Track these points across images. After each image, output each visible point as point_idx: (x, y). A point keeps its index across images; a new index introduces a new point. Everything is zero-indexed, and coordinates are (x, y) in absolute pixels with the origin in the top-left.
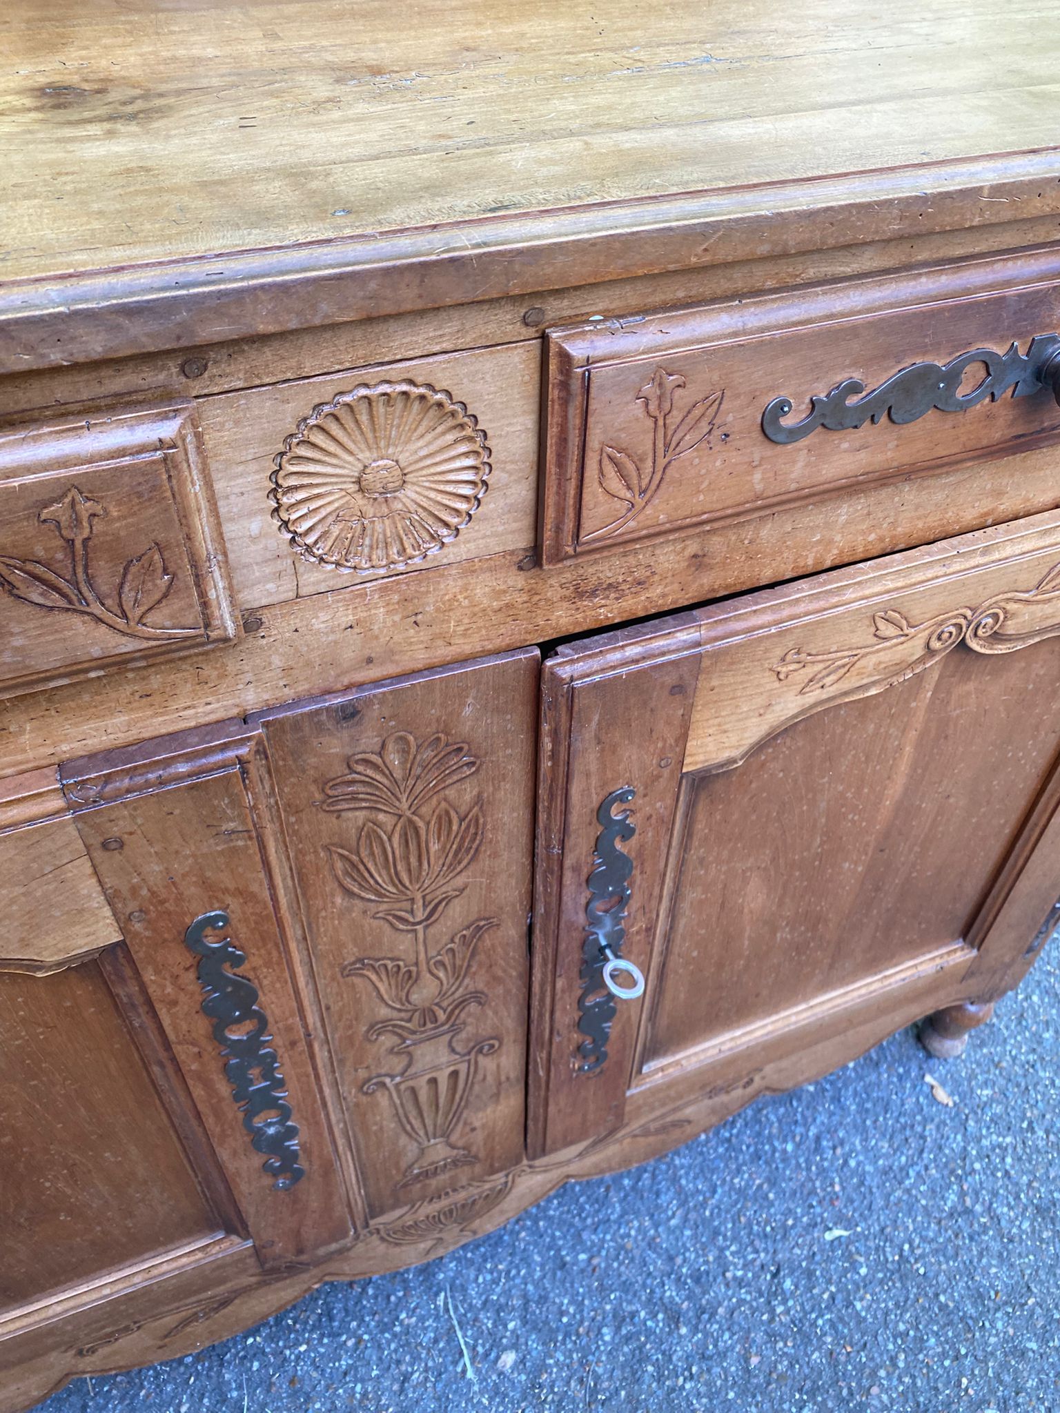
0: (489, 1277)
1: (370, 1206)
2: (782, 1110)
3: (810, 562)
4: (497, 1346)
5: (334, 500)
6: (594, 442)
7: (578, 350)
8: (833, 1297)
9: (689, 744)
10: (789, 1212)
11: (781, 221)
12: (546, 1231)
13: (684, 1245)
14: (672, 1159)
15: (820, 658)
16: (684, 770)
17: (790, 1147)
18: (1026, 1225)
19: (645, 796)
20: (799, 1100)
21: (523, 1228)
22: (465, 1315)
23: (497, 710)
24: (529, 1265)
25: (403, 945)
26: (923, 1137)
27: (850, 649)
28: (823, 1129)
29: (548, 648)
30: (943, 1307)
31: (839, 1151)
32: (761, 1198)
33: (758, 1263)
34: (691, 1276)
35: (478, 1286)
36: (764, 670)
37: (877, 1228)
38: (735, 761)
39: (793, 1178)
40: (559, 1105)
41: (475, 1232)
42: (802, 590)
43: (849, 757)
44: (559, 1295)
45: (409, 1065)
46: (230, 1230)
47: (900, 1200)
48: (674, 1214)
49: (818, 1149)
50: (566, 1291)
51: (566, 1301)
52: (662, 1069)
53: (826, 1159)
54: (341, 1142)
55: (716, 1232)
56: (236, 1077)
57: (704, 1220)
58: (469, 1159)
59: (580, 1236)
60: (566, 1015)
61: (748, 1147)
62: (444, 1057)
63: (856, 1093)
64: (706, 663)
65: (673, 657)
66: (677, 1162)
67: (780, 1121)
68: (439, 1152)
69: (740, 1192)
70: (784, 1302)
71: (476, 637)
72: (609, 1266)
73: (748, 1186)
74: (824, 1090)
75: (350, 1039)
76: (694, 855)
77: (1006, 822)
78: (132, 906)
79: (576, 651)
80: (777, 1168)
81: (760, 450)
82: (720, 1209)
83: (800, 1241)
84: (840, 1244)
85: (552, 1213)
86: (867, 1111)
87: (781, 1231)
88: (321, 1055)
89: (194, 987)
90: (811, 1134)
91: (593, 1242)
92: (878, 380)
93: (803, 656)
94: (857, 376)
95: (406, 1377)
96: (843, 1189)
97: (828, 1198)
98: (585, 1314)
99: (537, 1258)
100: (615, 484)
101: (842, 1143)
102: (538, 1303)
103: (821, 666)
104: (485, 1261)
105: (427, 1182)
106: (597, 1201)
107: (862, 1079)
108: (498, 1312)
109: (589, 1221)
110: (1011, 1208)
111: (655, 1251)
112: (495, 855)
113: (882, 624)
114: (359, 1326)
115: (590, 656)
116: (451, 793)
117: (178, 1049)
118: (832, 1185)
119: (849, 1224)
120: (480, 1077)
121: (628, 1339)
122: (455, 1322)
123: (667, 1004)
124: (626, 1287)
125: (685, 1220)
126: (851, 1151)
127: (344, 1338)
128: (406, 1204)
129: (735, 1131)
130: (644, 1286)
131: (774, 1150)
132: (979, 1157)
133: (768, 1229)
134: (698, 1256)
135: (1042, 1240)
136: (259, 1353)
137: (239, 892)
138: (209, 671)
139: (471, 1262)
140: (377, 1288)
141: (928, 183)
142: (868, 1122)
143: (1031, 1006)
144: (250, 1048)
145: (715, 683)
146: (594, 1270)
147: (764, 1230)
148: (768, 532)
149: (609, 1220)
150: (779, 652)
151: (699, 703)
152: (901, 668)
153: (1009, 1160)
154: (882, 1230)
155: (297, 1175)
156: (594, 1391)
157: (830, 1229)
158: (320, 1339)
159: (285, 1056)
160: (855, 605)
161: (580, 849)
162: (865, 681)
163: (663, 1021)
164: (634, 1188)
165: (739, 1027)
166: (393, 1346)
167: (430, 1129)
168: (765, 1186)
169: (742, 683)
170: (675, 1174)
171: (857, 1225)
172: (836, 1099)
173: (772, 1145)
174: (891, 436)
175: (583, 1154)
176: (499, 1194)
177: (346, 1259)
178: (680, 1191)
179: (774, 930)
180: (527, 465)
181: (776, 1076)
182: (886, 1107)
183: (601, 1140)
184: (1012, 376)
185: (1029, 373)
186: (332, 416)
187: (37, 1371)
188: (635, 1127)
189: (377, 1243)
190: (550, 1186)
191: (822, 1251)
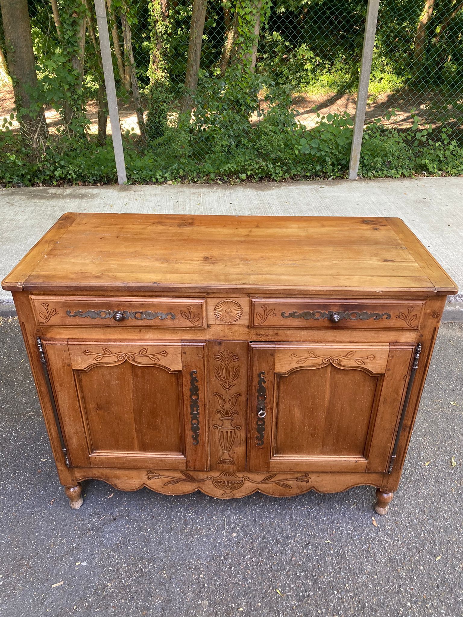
0: (237, 517)
1: (211, 465)
3: (298, 339)
4: (233, 531)
5: (222, 312)
6: (255, 312)
7: (253, 300)
8: (321, 554)
9: (275, 366)
10: (318, 533)
11: (279, 290)
13: (287, 529)
15: (299, 357)
16: (275, 372)
17: (325, 519)
18: (383, 560)
19: (267, 375)
22: (228, 523)
23: (242, 350)
24: (247, 519)
25: (224, 392)
26: (364, 531)
27: (305, 357)
28: (337, 518)
29: (251, 342)
30: (349, 568)
31: (338, 525)
32: (312, 527)
33: (304, 540)
34: (286, 536)
35: (234, 518)
36: (288, 356)
37: (340, 545)
38: (285, 374)
39: (322, 526)
40: (253, 454)
41: (234, 495)
42: (296, 344)
43: (314, 384)
44: (252, 527)
45: (223, 425)
46: (183, 454)
47: (350, 541)
48: (288, 522)
49: (333, 522)
50: (254, 527)
51: (253, 529)
52: (279, 457)
53: (334, 525)
54: (207, 438)
55: (297, 530)
56: (192, 407)
58: (232, 462)
60: (254, 426)
61: (314, 515)
62: (230, 427)
63: (350, 514)
64: (276, 351)
65: (271, 349)
68: (226, 456)
69: (307, 524)
70: (307, 550)
71: (240, 337)
72: (266, 526)
73: (310, 523)
75: (213, 411)
76: (281, 395)
77: (364, 419)
78: (184, 365)
79: (255, 343)
80: (319, 522)
81: (282, 319)
82: (300, 525)
83: (318, 540)
84: (328, 544)
86: (351, 519)
87: (314, 536)
88: (207, 412)
89: (189, 384)
90: (332, 518)
91: (264, 520)
92: (300, 312)
93: (295, 355)
94: (296, 311)
95: (210, 529)
96: (335, 533)
97: (330, 534)
98: (256, 533)
99: (250, 518)
100: (259, 318)
101: (340, 523)
102: (246, 527)
103: (300, 359)
104: (237, 514)
105: (224, 465)
106: (269, 512)
108: (236, 525)
109: (266, 515)
110: (381, 555)
111: (279, 527)
112: (241, 379)
113: (311, 354)
114: (204, 515)
115: (257, 345)
116: (234, 363)
117: (184, 396)
118: (333, 531)
119: (333, 541)
120: (237, 436)
121: (265, 542)
122: (225, 523)
123: (279, 437)
124: (269, 532)
125: (290, 524)
126: (342, 526)
127: (199, 516)
128: (219, 470)
130: (273, 533)
131: (321, 518)
132: (378, 541)
133: (311, 534)
134: (289, 532)
135: (386, 566)
137: (199, 368)
138: (203, 332)
139: (234, 513)
141: (302, 288)
142: (350, 522)
144: (195, 402)
145: (279, 356)
146: (262, 526)
147: (309, 534)
148: (289, 332)
149: (270, 517)
150: (290, 354)
151: (276, 359)
152: (317, 365)
153: (387, 545)
154: (342, 546)
155: (198, 442)
156: (251, 549)
157: (327, 540)
158: (194, 515)
159: (200, 408)
161: (255, 382)
162: (311, 365)
163: (279, 442)
164: (280, 513)
165: (299, 454)
166: (210, 522)
167: (225, 447)
168: (314, 525)
169: (284, 357)
170: (292, 514)
171: (335, 542)
174: (305, 321)
175: (262, 482)
176: (240, 484)
177: (204, 484)
178: (292, 517)
179: (304, 426)
180: (248, 313)
181: (315, 483)
182: (357, 520)
183: (267, 479)
184: (326, 316)
185: (329, 316)
186: (223, 302)
187: (140, 478)
188: (276, 480)
189: (211, 483)
190: (253, 489)
191: (323, 544)
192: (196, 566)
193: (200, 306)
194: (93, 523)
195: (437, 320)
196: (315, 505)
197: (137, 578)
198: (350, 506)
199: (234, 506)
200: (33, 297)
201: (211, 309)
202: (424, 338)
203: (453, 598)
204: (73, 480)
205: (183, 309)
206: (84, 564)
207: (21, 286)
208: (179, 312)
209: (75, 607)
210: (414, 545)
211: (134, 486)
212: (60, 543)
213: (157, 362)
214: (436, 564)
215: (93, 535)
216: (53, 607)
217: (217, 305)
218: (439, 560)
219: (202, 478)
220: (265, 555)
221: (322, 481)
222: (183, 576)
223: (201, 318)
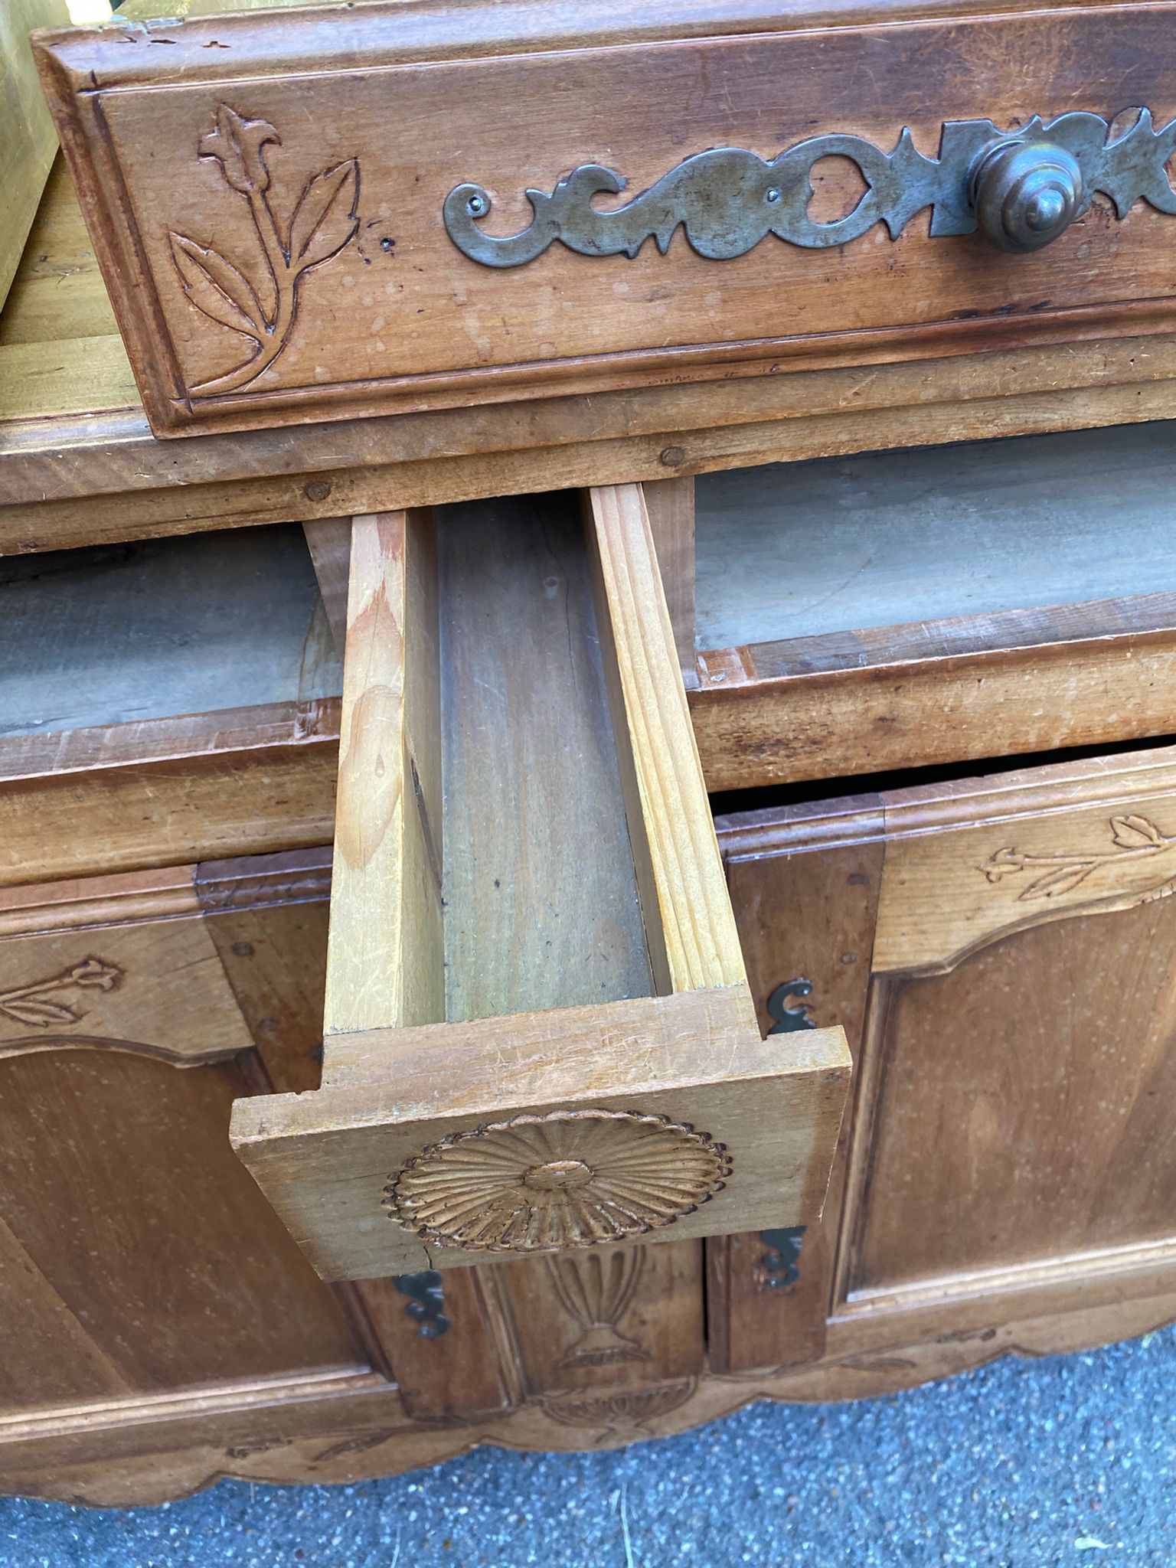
0: (670, 1487)
1: (527, 1380)
2: (1047, 1379)
9: (877, 941)
10: (1035, 1503)
12: (742, 1452)
13: (900, 1508)
14: (903, 1406)
15: (1042, 861)
16: (874, 969)
17: (1049, 1425)
19: (826, 992)
20: (1071, 1371)
21: (718, 1441)
22: (637, 1522)
24: (717, 1486)
27: (1081, 855)
28: (1096, 1413)
31: (1111, 1445)
33: (985, 1553)
34: (902, 1547)
35: (657, 1492)
36: (968, 869)
37: (1144, 1549)
38: (942, 967)
39: (1047, 1463)
40: (741, 1318)
41: (652, 1432)
42: (1017, 782)
43: (1098, 979)
44: (745, 1528)
48: (894, 1469)
49: (1085, 1436)
50: (754, 1525)
51: (751, 1537)
52: (872, 1301)
53: (1093, 1451)
54: (490, 1303)
55: (941, 1504)
57: (929, 1486)
58: (636, 1353)
59: (780, 1468)
61: (998, 1413)
63: (1145, 1380)
64: (890, 853)
65: (850, 842)
66: (908, 1409)
67: (1042, 1391)
68: (603, 1338)
69: (980, 1464)
73: (989, 1459)
74: (1105, 1367)
76: (901, 1064)
79: (733, 823)
80: (1029, 1447)
82: (950, 1478)
83: (1043, 1540)
84: (1093, 1557)
85: (752, 1432)
86: (1156, 1404)
87: (1021, 1523)
90: (1079, 1416)
91: (793, 1477)
93: (1019, 857)
96: (1109, 1491)
97: (1087, 1498)
98: (771, 1557)
99: (728, 1480)
101: (1117, 1435)
102: (719, 1531)
103: (1044, 871)
104: (670, 1467)
105: (593, 1368)
106: (807, 1432)
107: (1156, 1364)
108: (674, 1528)
109: (793, 1453)
111: (864, 1507)
113: (1123, 831)
114: (524, 1503)
115: (749, 831)
118: (1095, 1483)
119: (1108, 1535)
120: (648, 1266)
122: (626, 1528)
123: (876, 1229)
124: (823, 1539)
126: (1128, 1449)
127: (506, 1511)
128: (568, 1385)
129: (984, 1390)
130: (844, 1543)
131: (1029, 1424)
133: (1006, 1516)
134: (914, 1525)
136: (417, 1503)
139: (654, 1466)
140: (549, 1467)
142: (1156, 1419)
145: (905, 876)
146: (790, 1509)
147: (1000, 1517)
149: (816, 1457)
150: (985, 851)
151: (887, 897)
154: (1150, 1553)
155: (443, 1327)
157: (1084, 1536)
158: (482, 1507)
160: (1085, 806)
162: (1106, 894)
163: (872, 1248)
165: (971, 1271)
166: (556, 1534)
167: (594, 1310)
168: (1011, 1465)
169: (941, 880)
170: (903, 1423)
171: (1119, 1539)
172: (1119, 1381)
173: (1027, 1418)
175: (781, 1372)
176: (680, 1398)
177: (507, 1427)
178: (906, 1444)
179: (1010, 1166)
181: (1026, 1335)
187: (190, 1461)
189: (540, 1416)
190: (740, 1400)
211: (171, 1487)
213: (66, 1030)
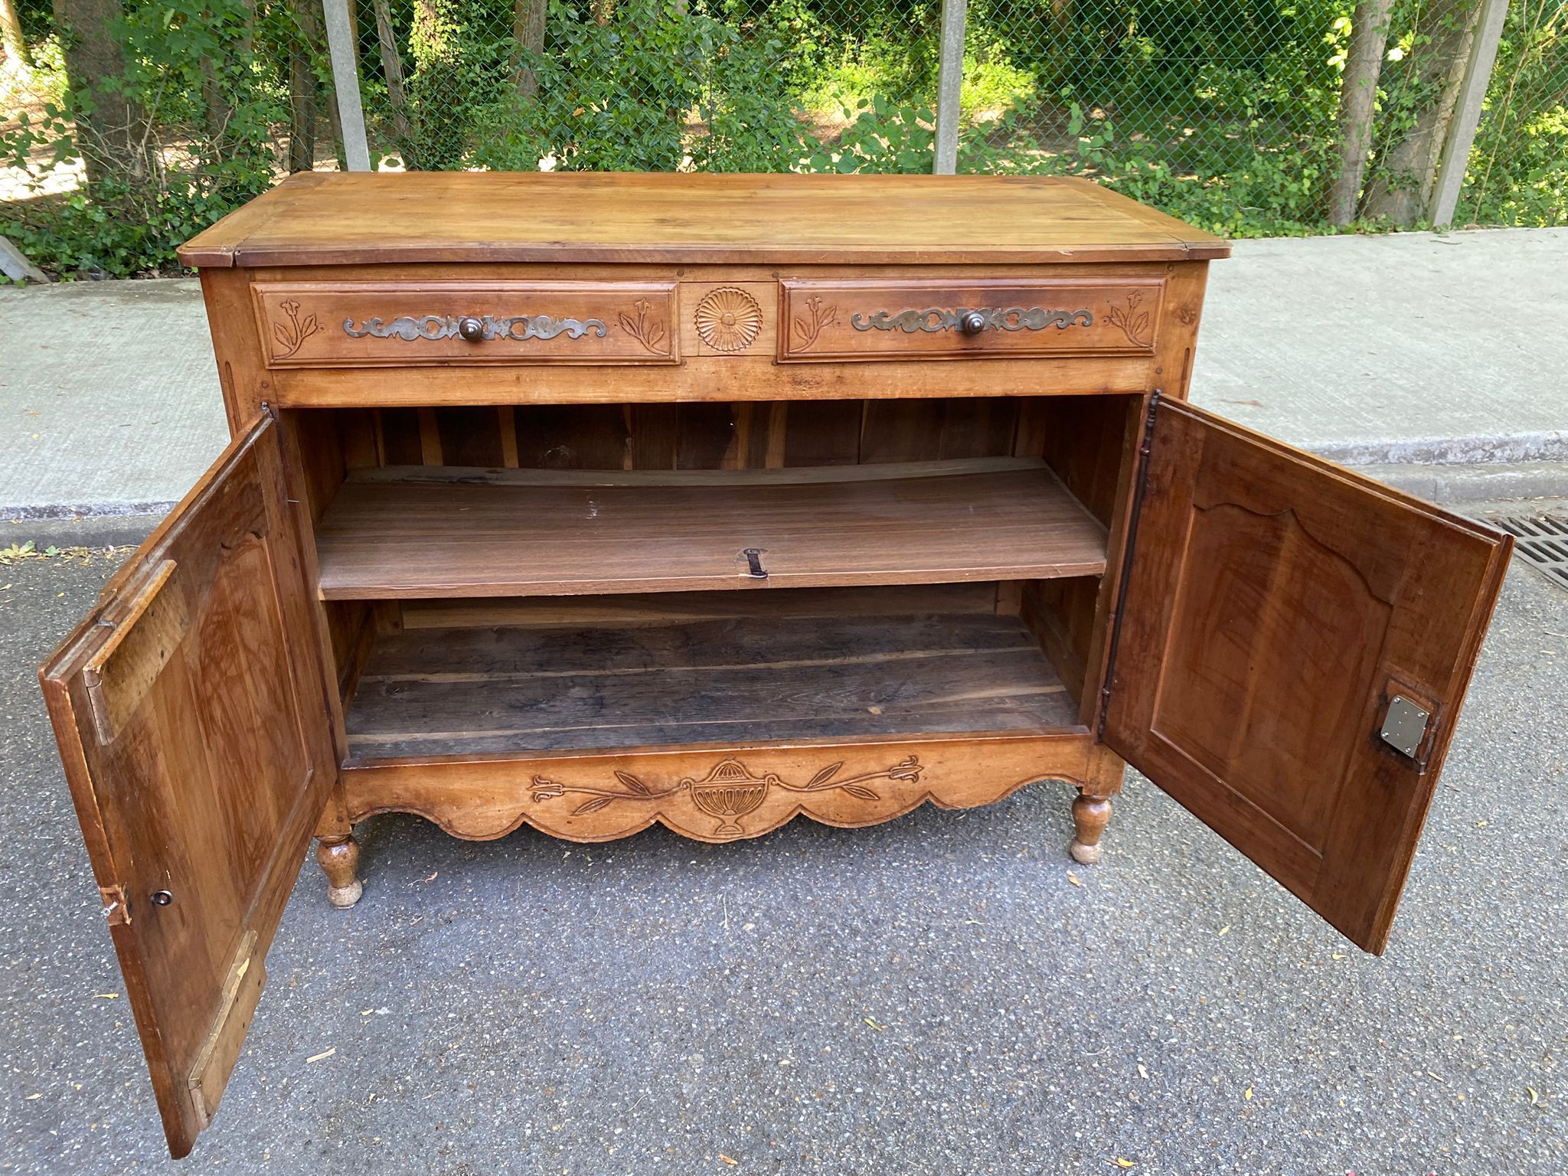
0: (751, 894)
4: (746, 921)
5: (713, 323)
6: (792, 317)
7: (787, 285)
8: (958, 946)
10: (947, 908)
11: (846, 253)
12: (791, 884)
13: (874, 906)
17: (960, 882)
18: (1103, 946)
22: (731, 905)
24: (776, 895)
26: (1052, 896)
28: (986, 879)
30: (1028, 966)
31: (992, 890)
32: (931, 898)
33: (917, 923)
34: (873, 919)
35: (743, 896)
37: (1002, 926)
39: (955, 895)
44: (789, 910)
47: (1023, 918)
48: (873, 893)
49: (979, 886)
50: (794, 909)
51: (792, 913)
53: (982, 891)
55: (896, 906)
57: (891, 899)
59: (811, 890)
63: (1016, 868)
69: (920, 894)
70: (926, 941)
71: (756, 391)
72: (824, 905)
73: (925, 892)
80: (947, 889)
81: (853, 332)
82: (903, 897)
83: (948, 920)
84: (974, 927)
86: (1020, 878)
87: (938, 914)
90: (976, 879)
91: (818, 894)
92: (895, 314)
94: (886, 310)
95: (689, 921)
96: (987, 905)
97: (975, 907)
98: (802, 920)
99: (782, 893)
100: (801, 333)
101: (996, 887)
102: (775, 910)
104: (751, 887)
106: (828, 878)
108: (751, 908)
109: (819, 885)
110: (1097, 936)
111: (855, 905)
114: (670, 896)
118: (980, 902)
119: (984, 920)
121: (825, 935)
122: (725, 907)
124: (831, 915)
125: (879, 898)
126: (1000, 892)
127: (660, 899)
130: (842, 917)
131: (949, 881)
132: (1087, 912)
133: (930, 911)
134: (880, 913)
135: (1111, 954)
136: (611, 894)
138: (668, 377)
139: (742, 886)
142: (1018, 883)
143: (1162, 855)
146: (814, 905)
147: (927, 911)
149: (831, 887)
153: (1107, 917)
154: (1004, 927)
156: (794, 950)
157: (970, 920)
158: (647, 897)
164: (853, 878)
166: (686, 908)
168: (936, 894)
171: (989, 922)
173: (949, 878)
174: (905, 337)
175: (811, 786)
176: (759, 795)
177: (671, 803)
178: (882, 884)
180: (774, 324)
181: (935, 782)
182: (1034, 878)
183: (820, 778)
184: (951, 322)
185: (959, 321)
186: (715, 295)
187: (511, 797)
188: (842, 777)
189: (689, 798)
190: (790, 809)
191: (960, 927)
192: (665, 993)
193: (665, 302)
194: (394, 934)
195: (1191, 328)
196: (933, 857)
197: (522, 1028)
198: (1014, 854)
199: (741, 873)
200: (260, 287)
201: (687, 313)
202: (1164, 375)
203: (1266, 998)
204: (340, 820)
205: (624, 308)
206: (383, 1011)
207: (231, 254)
208: (616, 317)
209: (372, 1095)
210: (1167, 912)
211: (497, 823)
212: (314, 978)
214: (1220, 943)
215: (399, 956)
216: (314, 1101)
217: (702, 304)
218: (1226, 934)
219: (667, 786)
220: (829, 958)
221: (948, 774)
222: (636, 1014)
223: (667, 333)
